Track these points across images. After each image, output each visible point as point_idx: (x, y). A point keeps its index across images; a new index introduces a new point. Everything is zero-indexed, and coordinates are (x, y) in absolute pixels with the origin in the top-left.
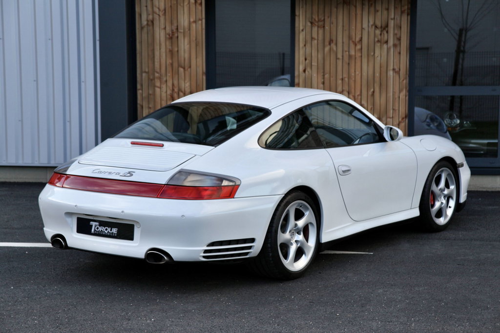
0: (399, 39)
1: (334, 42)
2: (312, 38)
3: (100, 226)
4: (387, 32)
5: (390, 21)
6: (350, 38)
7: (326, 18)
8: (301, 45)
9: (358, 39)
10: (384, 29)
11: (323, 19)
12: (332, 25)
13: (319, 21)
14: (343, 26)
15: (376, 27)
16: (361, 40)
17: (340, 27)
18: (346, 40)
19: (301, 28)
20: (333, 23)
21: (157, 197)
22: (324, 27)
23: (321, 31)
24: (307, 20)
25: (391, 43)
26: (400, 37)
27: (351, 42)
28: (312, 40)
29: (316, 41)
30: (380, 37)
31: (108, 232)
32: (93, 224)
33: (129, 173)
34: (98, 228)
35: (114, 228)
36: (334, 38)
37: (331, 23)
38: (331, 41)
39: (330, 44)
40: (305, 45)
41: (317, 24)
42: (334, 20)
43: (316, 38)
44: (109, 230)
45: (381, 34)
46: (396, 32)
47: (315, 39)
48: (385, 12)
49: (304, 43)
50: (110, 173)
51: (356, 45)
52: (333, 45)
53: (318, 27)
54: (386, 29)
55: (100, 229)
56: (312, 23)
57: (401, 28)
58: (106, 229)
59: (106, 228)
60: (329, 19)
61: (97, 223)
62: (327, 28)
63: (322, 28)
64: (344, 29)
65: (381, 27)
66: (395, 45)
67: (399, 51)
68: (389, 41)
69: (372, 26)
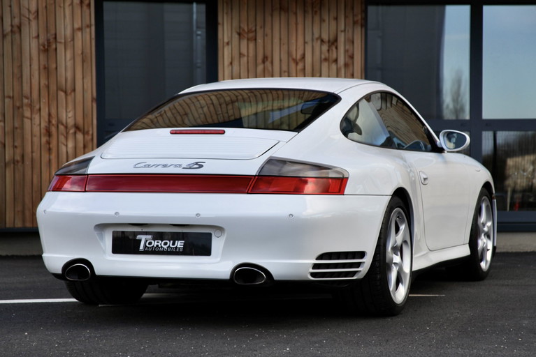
0: (352, 57)
1: (270, 59)
2: (241, 55)
3: (154, 239)
4: (337, 48)
5: (339, 33)
6: (289, 54)
7: (258, 28)
8: (227, 62)
9: (299, 57)
10: (333, 44)
11: (254, 29)
12: (266, 38)
13: (249, 31)
14: (280, 39)
15: (322, 41)
16: (303, 57)
17: (276, 41)
18: (285, 57)
19: (226, 40)
20: (267, 35)
21: (248, 193)
22: (256, 39)
23: (252, 45)
24: (234, 30)
25: (341, 61)
26: (353, 55)
27: (290, 59)
28: (240, 57)
29: (245, 59)
30: (327, 54)
31: (169, 246)
32: (143, 238)
33: (196, 163)
34: (150, 243)
35: (178, 240)
36: (269, 54)
37: (265, 35)
38: (265, 59)
39: (264, 62)
40: (231, 63)
41: (246, 36)
42: (268, 30)
43: (246, 54)
44: (170, 243)
45: (328, 51)
46: (347, 47)
47: (244, 55)
48: (333, 23)
49: (230, 60)
50: (165, 166)
51: (297, 64)
52: (268, 64)
53: (248, 40)
54: (335, 44)
55: (155, 243)
56: (239, 34)
57: (353, 43)
58: (165, 244)
59: (164, 242)
60: (262, 30)
61: (149, 237)
62: (260, 41)
63: (254, 42)
64: (282, 43)
65: (329, 41)
66: (346, 65)
67: (351, 72)
68: (339, 60)
69: (317, 39)
